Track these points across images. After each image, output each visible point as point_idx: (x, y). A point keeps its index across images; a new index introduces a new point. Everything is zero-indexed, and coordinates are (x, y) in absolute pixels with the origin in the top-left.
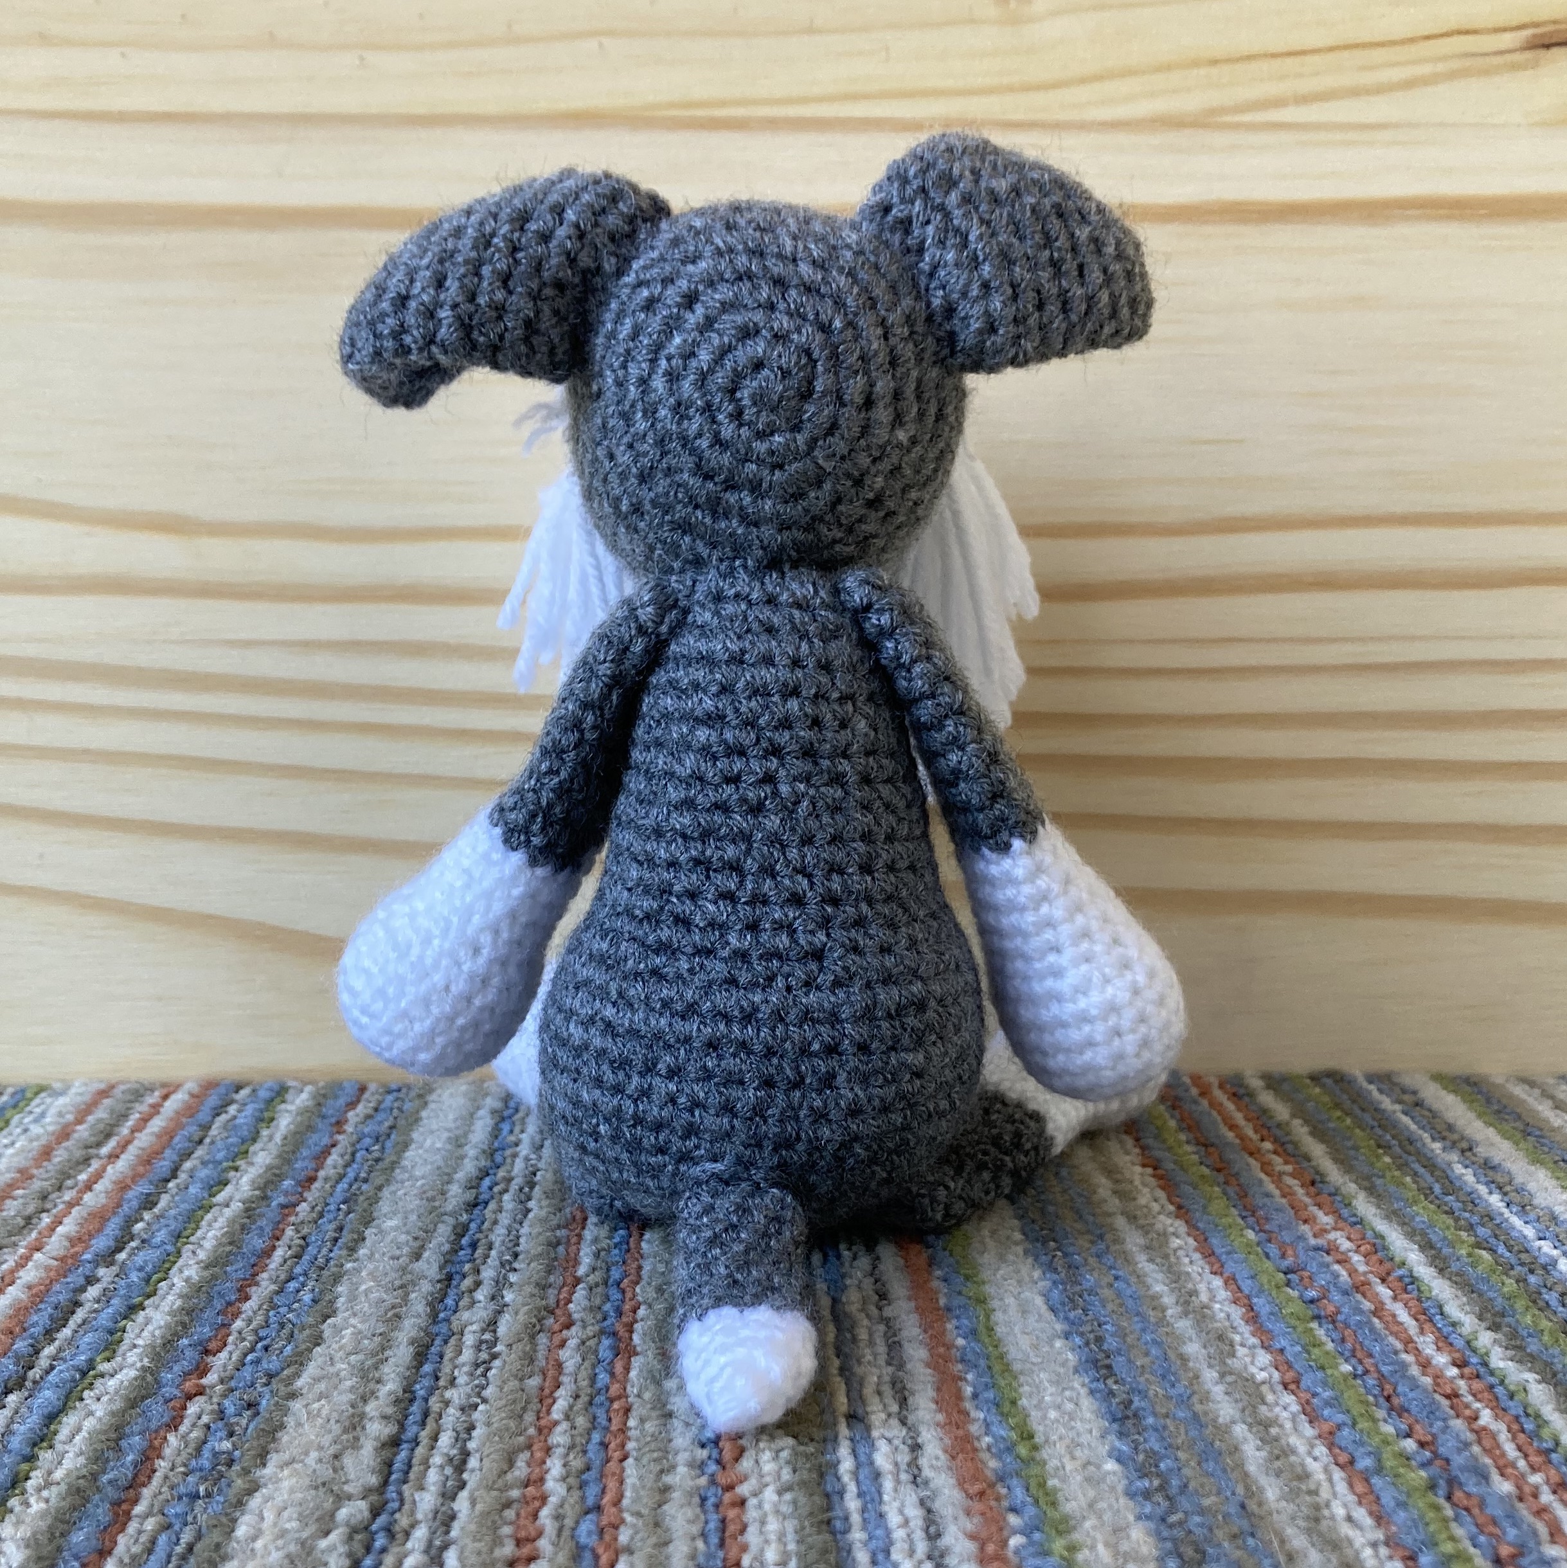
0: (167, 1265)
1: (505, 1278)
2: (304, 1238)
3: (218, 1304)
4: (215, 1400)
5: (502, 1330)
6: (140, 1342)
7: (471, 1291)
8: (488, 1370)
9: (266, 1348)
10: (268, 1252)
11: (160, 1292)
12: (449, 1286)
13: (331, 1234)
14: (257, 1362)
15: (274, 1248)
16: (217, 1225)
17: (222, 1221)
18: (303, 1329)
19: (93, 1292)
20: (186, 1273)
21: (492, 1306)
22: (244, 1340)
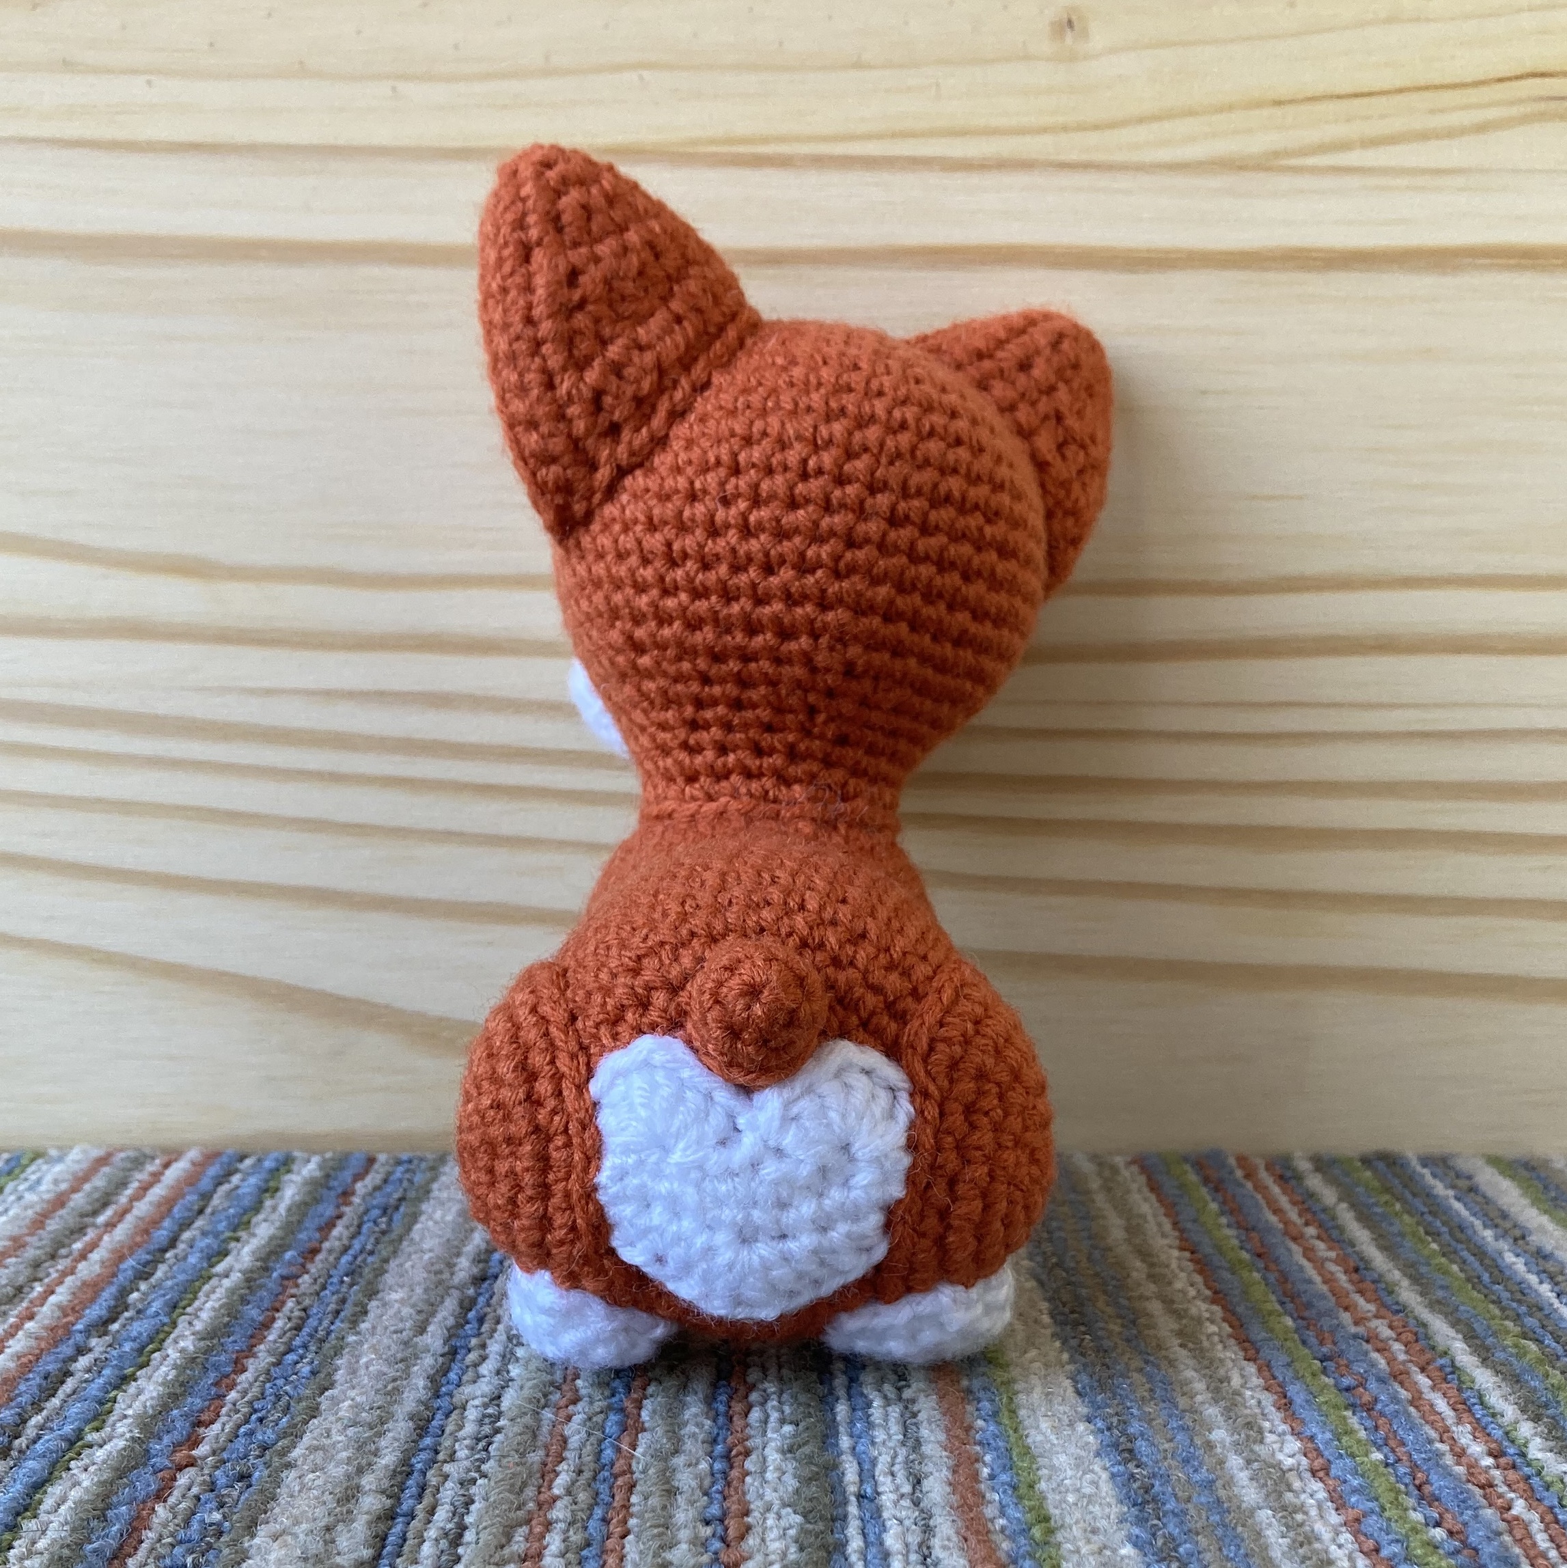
0: (161, 1336)
1: (512, 1353)
2: (304, 1310)
3: (212, 1376)
4: (206, 1471)
5: (506, 1403)
6: (130, 1412)
7: (476, 1365)
8: (490, 1444)
9: (261, 1420)
10: (267, 1325)
11: (153, 1363)
12: (453, 1360)
13: (332, 1307)
14: (251, 1433)
15: (273, 1320)
16: (213, 1297)
17: (220, 1293)
18: (300, 1400)
19: (83, 1362)
20: (182, 1344)
21: (496, 1381)
22: (237, 1412)
